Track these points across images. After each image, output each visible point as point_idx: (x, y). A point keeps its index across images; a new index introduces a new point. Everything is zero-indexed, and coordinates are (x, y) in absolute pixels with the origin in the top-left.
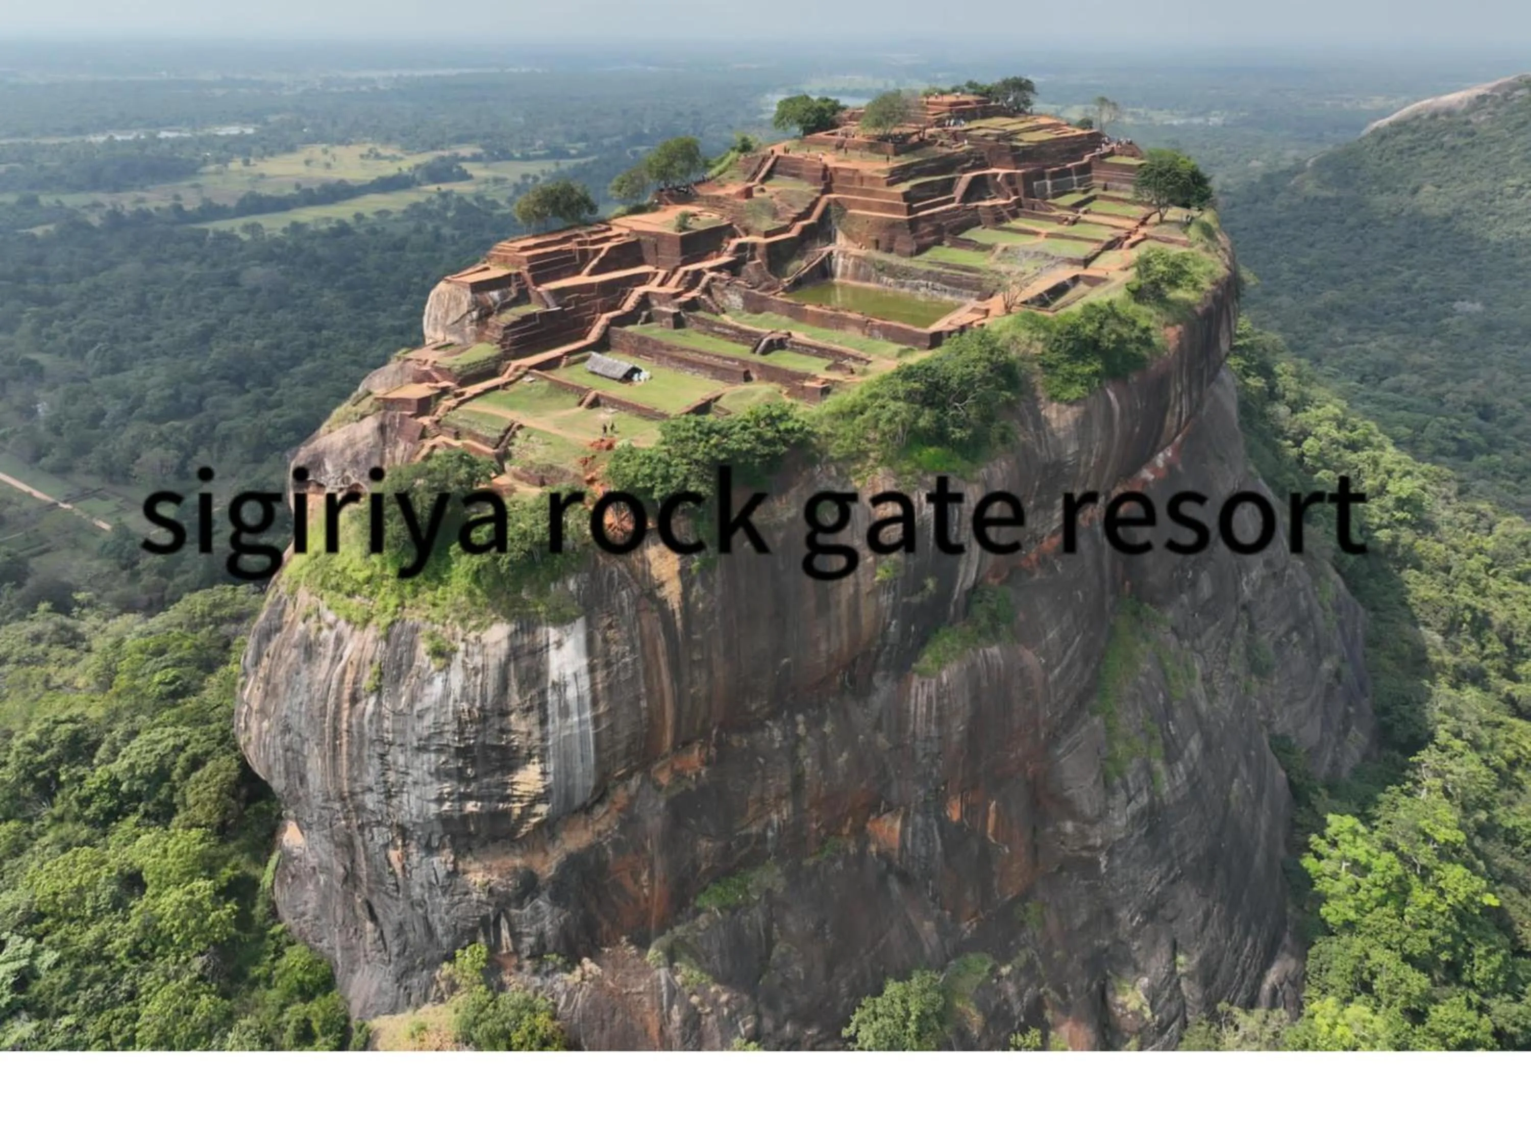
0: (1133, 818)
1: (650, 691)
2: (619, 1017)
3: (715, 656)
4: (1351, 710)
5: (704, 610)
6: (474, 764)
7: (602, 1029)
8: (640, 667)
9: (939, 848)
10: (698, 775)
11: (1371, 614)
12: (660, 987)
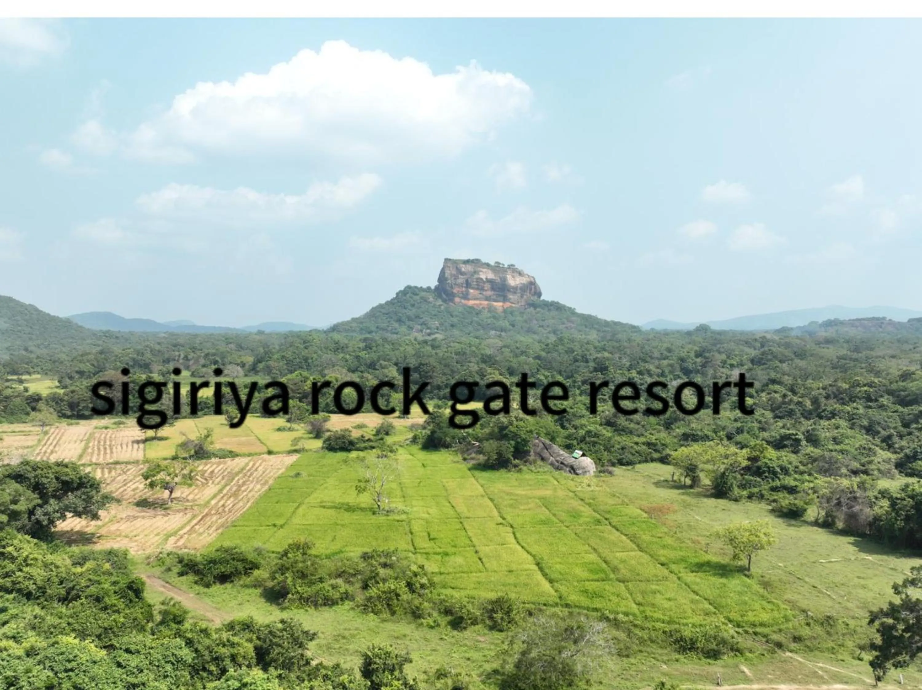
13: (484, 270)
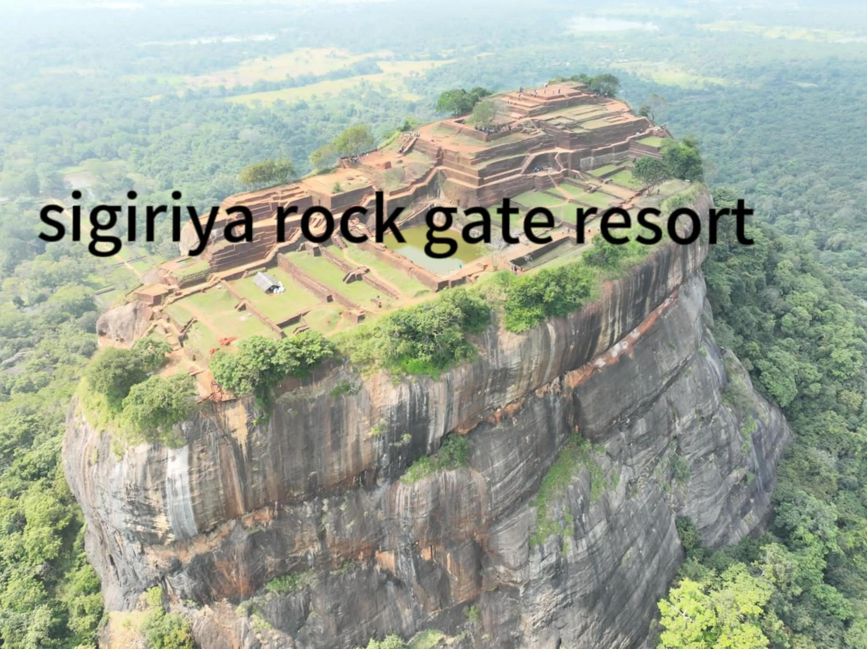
0: (544, 569)
1: (225, 487)
2: (220, 637)
3: (267, 469)
4: (752, 501)
5: (261, 445)
6: (137, 509)
7: (211, 641)
8: (219, 473)
9: (414, 574)
10: (267, 524)
11: (796, 436)
12: (240, 627)
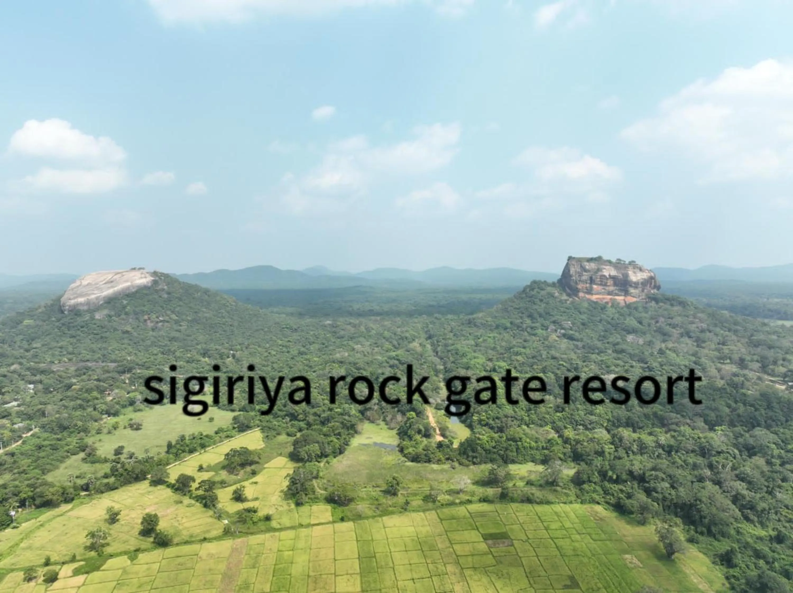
13: (607, 267)
